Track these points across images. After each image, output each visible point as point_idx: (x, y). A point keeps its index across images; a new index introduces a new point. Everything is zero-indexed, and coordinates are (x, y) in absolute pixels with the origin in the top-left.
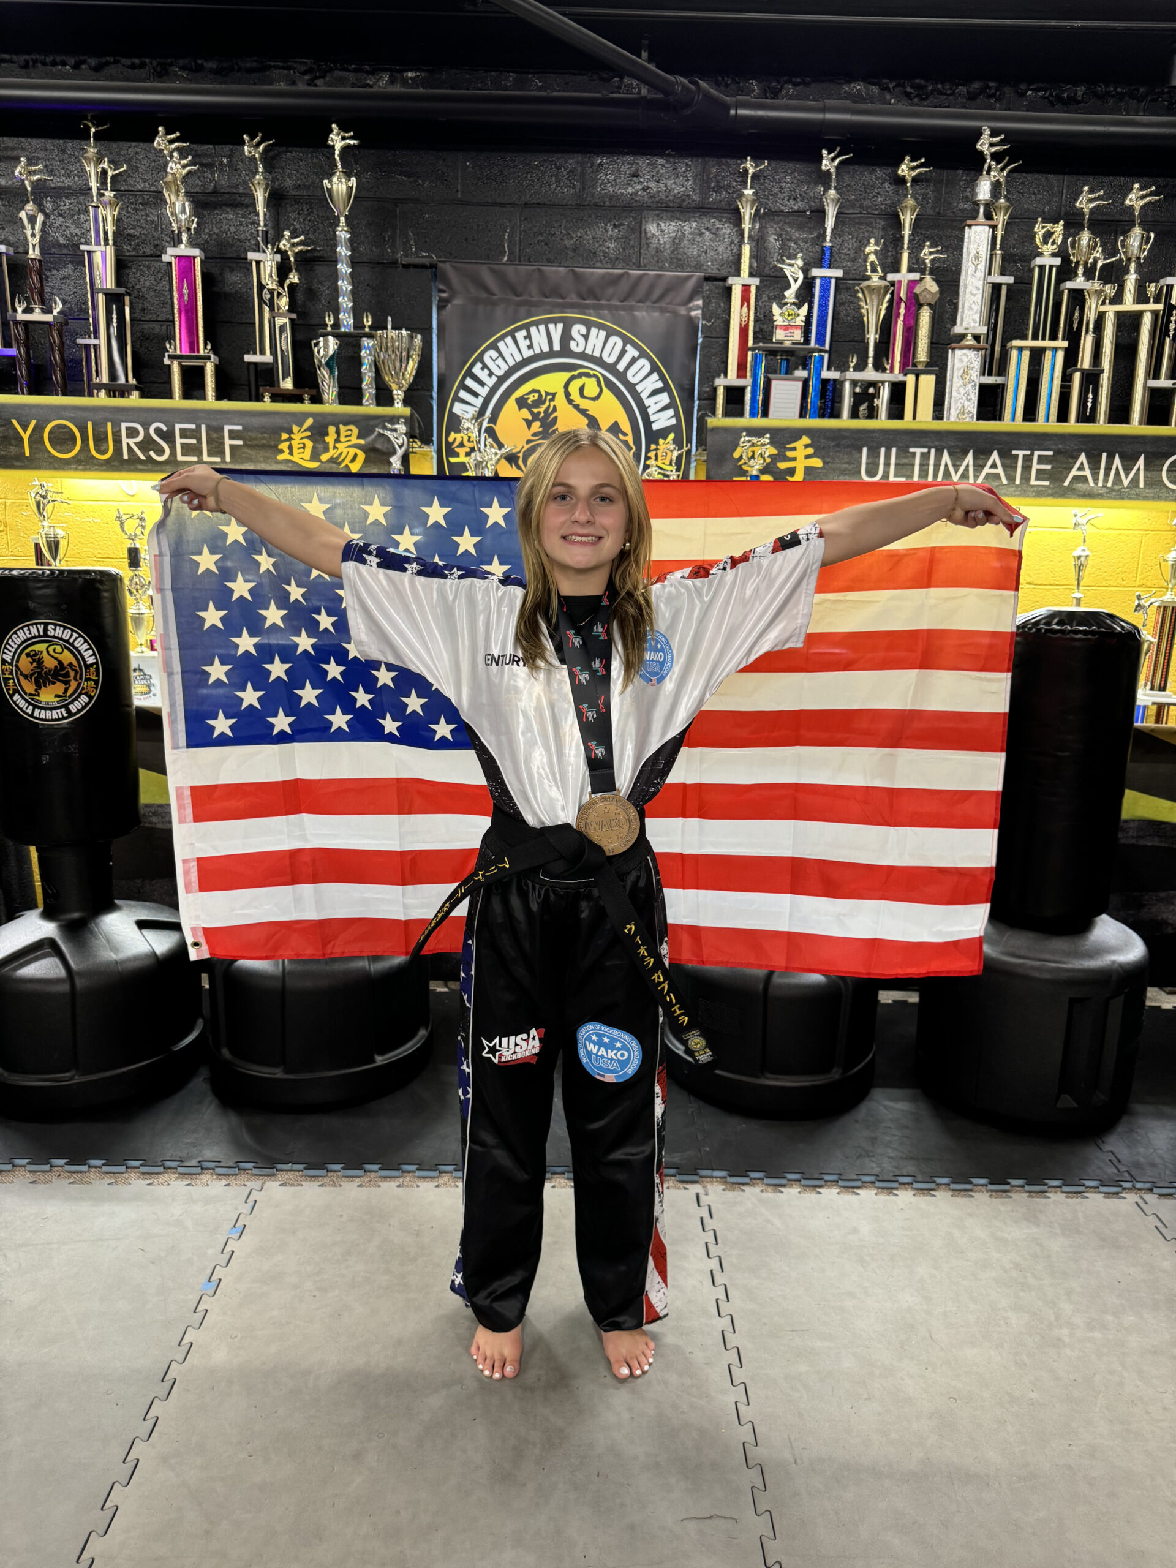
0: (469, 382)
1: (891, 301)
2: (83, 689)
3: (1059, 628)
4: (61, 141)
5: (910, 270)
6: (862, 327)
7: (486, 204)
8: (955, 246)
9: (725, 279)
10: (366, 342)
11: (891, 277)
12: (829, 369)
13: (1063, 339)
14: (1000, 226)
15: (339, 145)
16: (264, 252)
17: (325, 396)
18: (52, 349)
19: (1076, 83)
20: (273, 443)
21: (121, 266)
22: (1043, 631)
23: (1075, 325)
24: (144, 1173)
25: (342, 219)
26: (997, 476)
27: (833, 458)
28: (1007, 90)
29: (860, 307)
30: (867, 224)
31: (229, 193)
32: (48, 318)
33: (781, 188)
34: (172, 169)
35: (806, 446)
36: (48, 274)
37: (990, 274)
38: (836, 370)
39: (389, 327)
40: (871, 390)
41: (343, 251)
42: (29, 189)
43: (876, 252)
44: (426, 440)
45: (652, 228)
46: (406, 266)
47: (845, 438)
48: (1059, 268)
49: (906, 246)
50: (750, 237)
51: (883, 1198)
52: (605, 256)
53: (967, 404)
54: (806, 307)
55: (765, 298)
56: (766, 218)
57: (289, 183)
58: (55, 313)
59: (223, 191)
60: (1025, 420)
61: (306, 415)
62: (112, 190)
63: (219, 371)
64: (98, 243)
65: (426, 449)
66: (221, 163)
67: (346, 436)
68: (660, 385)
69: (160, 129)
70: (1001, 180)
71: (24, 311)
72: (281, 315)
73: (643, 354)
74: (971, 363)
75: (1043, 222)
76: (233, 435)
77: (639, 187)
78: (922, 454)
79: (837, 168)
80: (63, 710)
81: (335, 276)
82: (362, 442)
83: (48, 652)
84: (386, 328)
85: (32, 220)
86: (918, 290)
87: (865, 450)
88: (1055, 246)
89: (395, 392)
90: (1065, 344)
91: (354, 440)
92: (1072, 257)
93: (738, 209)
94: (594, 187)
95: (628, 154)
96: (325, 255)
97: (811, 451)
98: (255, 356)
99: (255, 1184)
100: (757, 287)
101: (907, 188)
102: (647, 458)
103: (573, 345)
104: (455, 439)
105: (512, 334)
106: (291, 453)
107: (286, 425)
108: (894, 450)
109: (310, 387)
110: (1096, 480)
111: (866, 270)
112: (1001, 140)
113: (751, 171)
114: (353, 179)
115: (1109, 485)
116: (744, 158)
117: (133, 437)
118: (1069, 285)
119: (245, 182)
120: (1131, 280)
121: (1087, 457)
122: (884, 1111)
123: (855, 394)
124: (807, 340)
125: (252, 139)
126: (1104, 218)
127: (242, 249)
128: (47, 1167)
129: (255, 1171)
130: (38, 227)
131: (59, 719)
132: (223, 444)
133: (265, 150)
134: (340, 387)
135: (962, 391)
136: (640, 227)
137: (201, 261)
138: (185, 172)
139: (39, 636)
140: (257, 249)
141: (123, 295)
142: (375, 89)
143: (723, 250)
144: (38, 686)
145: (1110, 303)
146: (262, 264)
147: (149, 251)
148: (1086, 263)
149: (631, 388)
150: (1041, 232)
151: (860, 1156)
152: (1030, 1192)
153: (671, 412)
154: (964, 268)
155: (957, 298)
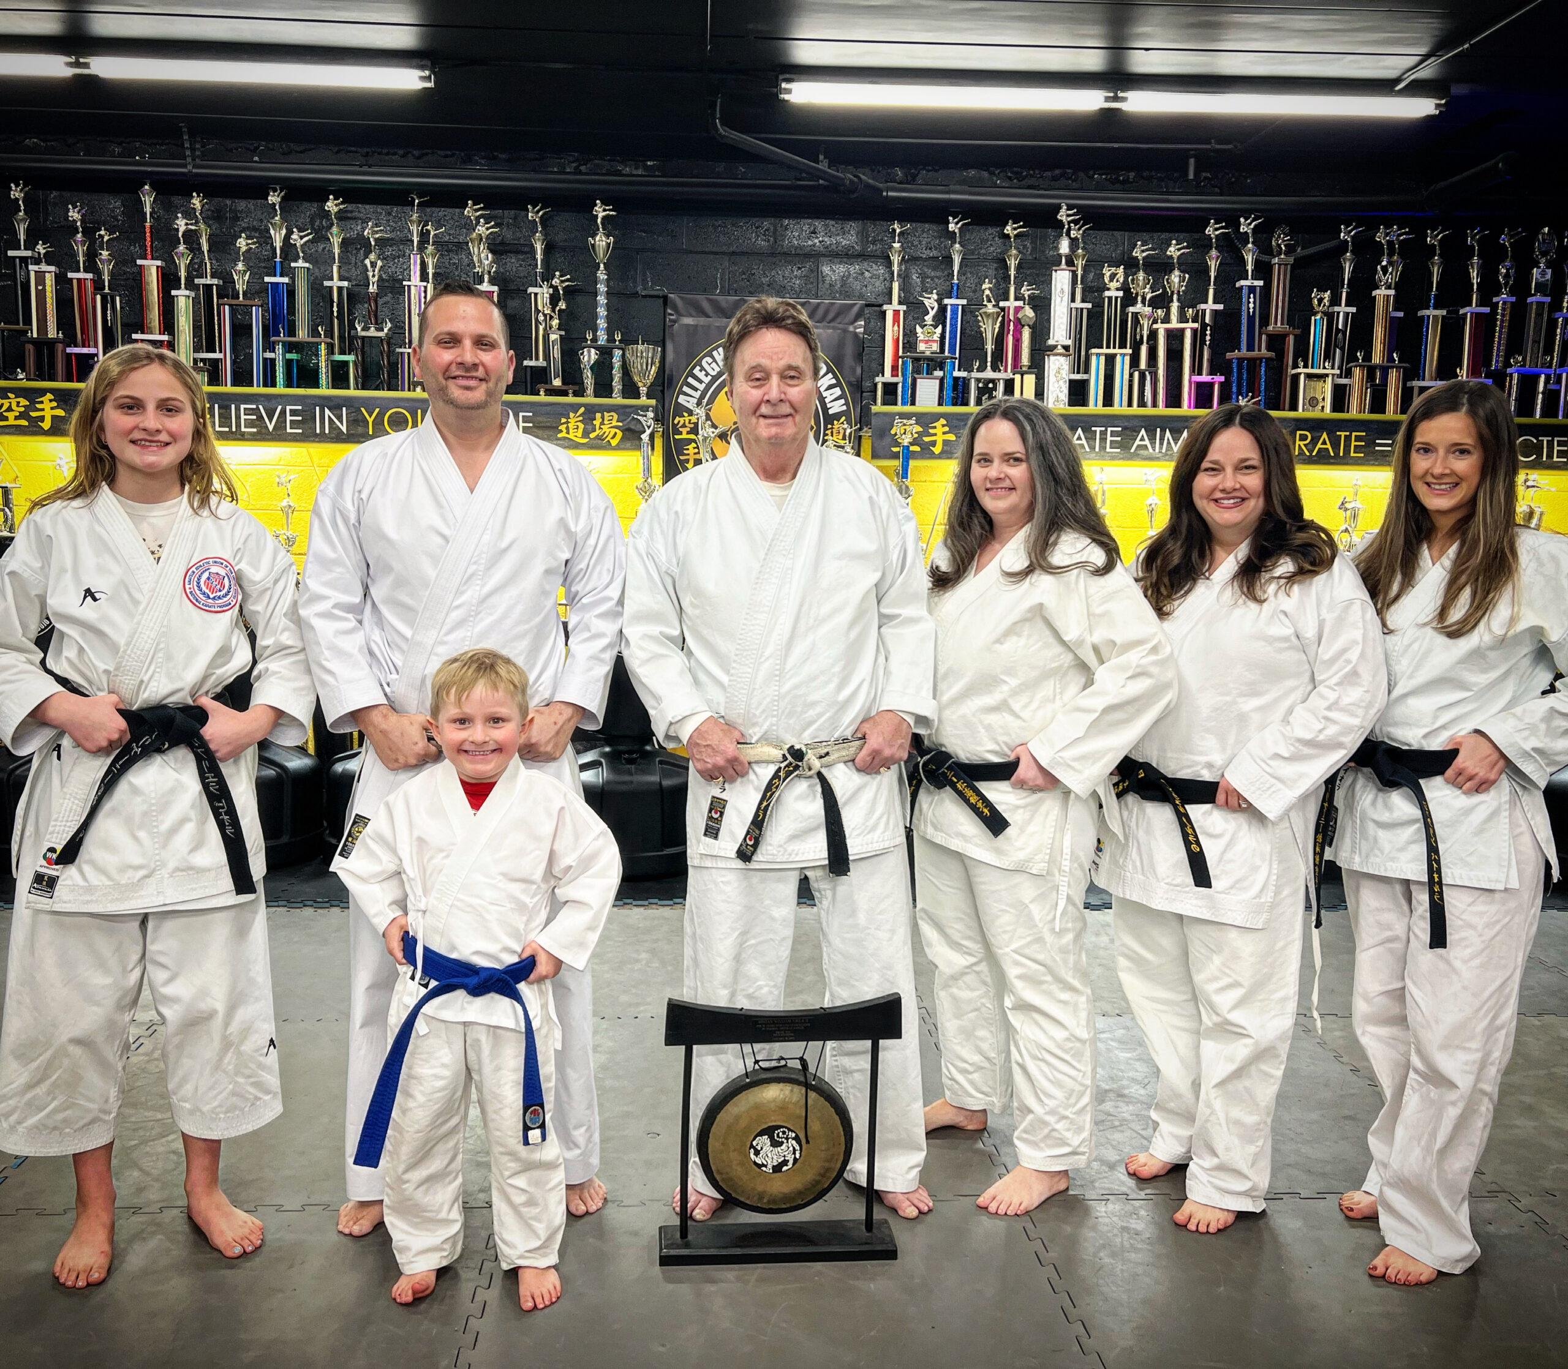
1: (1002, 323)
5: (1016, 299)
6: (980, 339)
7: (704, 253)
8: (1046, 282)
9: (881, 306)
10: (617, 353)
11: (1002, 304)
12: (959, 370)
13: (1129, 348)
14: (1079, 269)
15: (601, 215)
16: (541, 287)
17: (588, 391)
18: (382, 356)
19: (1129, 169)
20: (555, 425)
23: (1138, 337)
25: (602, 266)
28: (1081, 174)
29: (980, 327)
31: (516, 244)
32: (380, 334)
33: (920, 241)
34: (477, 230)
35: (943, 426)
37: (1073, 300)
38: (964, 371)
39: (639, 342)
40: (991, 385)
41: (602, 288)
42: (373, 243)
43: (990, 289)
46: (644, 296)
48: (1122, 298)
49: (1012, 282)
50: (899, 275)
52: (793, 288)
53: (1060, 393)
54: (940, 328)
55: (910, 318)
56: (910, 262)
57: (560, 238)
58: (386, 330)
60: (1104, 405)
61: (580, 406)
66: (508, 223)
67: (609, 420)
68: (834, 381)
69: (469, 201)
70: (1079, 237)
71: (363, 330)
72: (553, 332)
74: (1063, 365)
75: (1108, 266)
76: (526, 419)
77: (817, 241)
79: (960, 229)
81: (595, 304)
82: (620, 424)
86: (1020, 315)
88: (1119, 283)
89: (640, 388)
90: (1130, 351)
91: (614, 423)
92: (1131, 291)
93: (889, 257)
94: (783, 240)
95: (808, 218)
96: (588, 290)
97: (947, 429)
98: (532, 362)
100: (905, 312)
101: (1011, 243)
102: (825, 435)
104: (679, 422)
106: (568, 433)
107: (561, 412)
109: (575, 386)
110: (1154, 448)
111: (984, 301)
112: (1075, 212)
113: (898, 231)
114: (610, 237)
115: (1163, 451)
116: (892, 220)
118: (1131, 309)
119: (527, 237)
120: (1175, 306)
121: (1146, 431)
123: (979, 388)
124: (942, 350)
126: (1155, 262)
127: (525, 284)
130: (377, 270)
133: (543, 215)
134: (597, 385)
135: (1057, 384)
136: (818, 268)
138: (488, 233)
140: (536, 285)
142: (625, 176)
143: (879, 285)
145: (1161, 323)
146: (539, 296)
148: (1143, 294)
150: (1108, 274)
153: (842, 401)
154: (1053, 299)
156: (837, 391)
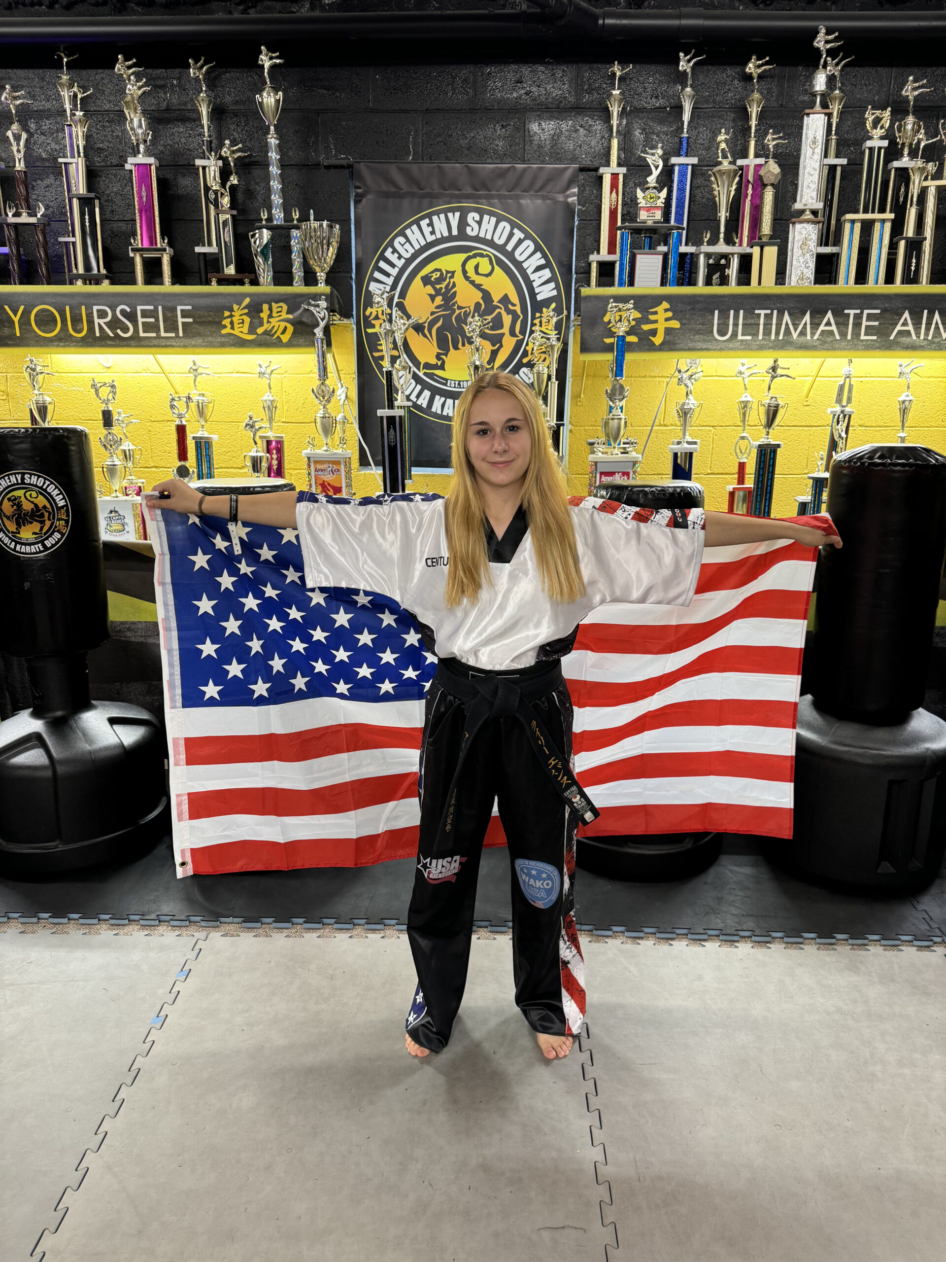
0: (382, 264)
1: (740, 183)
2: (56, 527)
3: (880, 461)
4: (41, 71)
5: (757, 156)
6: (714, 207)
7: (394, 111)
8: (795, 133)
9: (597, 169)
10: (295, 233)
11: (740, 162)
12: (687, 244)
13: (891, 212)
14: (835, 114)
15: (267, 64)
16: (209, 159)
17: (261, 280)
18: (38, 246)
20: (217, 320)
21: (91, 175)
22: (867, 464)
23: (901, 199)
24: (112, 925)
25: (272, 128)
26: (831, 333)
27: (689, 320)
29: (713, 190)
30: (719, 117)
31: (179, 110)
32: (33, 220)
33: (645, 88)
34: (130, 90)
35: (666, 310)
36: (34, 184)
37: (826, 156)
38: (692, 245)
39: (312, 218)
40: (723, 262)
41: (274, 155)
42: (14, 112)
43: (726, 141)
44: (346, 314)
45: (534, 127)
46: (328, 167)
47: (698, 302)
48: (886, 149)
49: (753, 135)
50: (618, 132)
51: (726, 950)
52: (495, 152)
53: (805, 271)
54: (665, 191)
55: (631, 184)
56: (632, 114)
57: (228, 99)
58: (39, 216)
59: (174, 108)
60: (856, 283)
61: (245, 295)
62: (81, 111)
63: (174, 261)
64: (73, 156)
65: (346, 321)
66: (173, 84)
67: (278, 312)
68: (543, 262)
69: (120, 56)
70: (836, 74)
71: (14, 216)
72: (224, 212)
73: (528, 236)
74: (810, 235)
75: (873, 109)
76: (185, 314)
77: (523, 91)
78: (766, 315)
79: (693, 68)
80: (40, 545)
81: (267, 177)
82: (290, 316)
83: (25, 497)
84: (309, 220)
85: (18, 138)
86: (762, 172)
87: (716, 312)
88: (883, 130)
89: (318, 274)
90: (892, 216)
91: (284, 316)
92: (898, 140)
93: (608, 108)
94: (484, 93)
95: (513, 63)
96: (260, 160)
97: (670, 314)
98: (204, 248)
99: (201, 935)
100: (625, 175)
101: (753, 85)
102: (533, 325)
103: (468, 230)
104: (371, 313)
105: (417, 222)
106: (232, 328)
107: (227, 304)
108: (741, 312)
109: (249, 273)
110: (918, 334)
111: (718, 157)
112: (836, 37)
113: (618, 74)
114: (280, 93)
115: (930, 338)
116: (612, 63)
117: (103, 318)
118: (896, 164)
119: (192, 100)
121: (910, 314)
122: (730, 874)
123: (709, 266)
124: (667, 219)
125: (196, 63)
126: (928, 104)
127: (192, 158)
128: (35, 920)
129: (203, 924)
130: (22, 143)
131: (37, 553)
132: (177, 321)
133: (207, 72)
134: (274, 272)
135: (802, 260)
136: (524, 126)
137: (157, 168)
138: (140, 92)
139: (18, 484)
140: (203, 157)
141: (94, 199)
142: (298, 14)
143: (595, 144)
144: (19, 525)
145: (932, 179)
146: (207, 169)
147: (115, 162)
148: (911, 144)
149: (518, 265)
150: (871, 118)
151: (707, 913)
152: (853, 945)
153: (552, 285)
154: (803, 152)
155: (797, 180)
156: (546, 274)
